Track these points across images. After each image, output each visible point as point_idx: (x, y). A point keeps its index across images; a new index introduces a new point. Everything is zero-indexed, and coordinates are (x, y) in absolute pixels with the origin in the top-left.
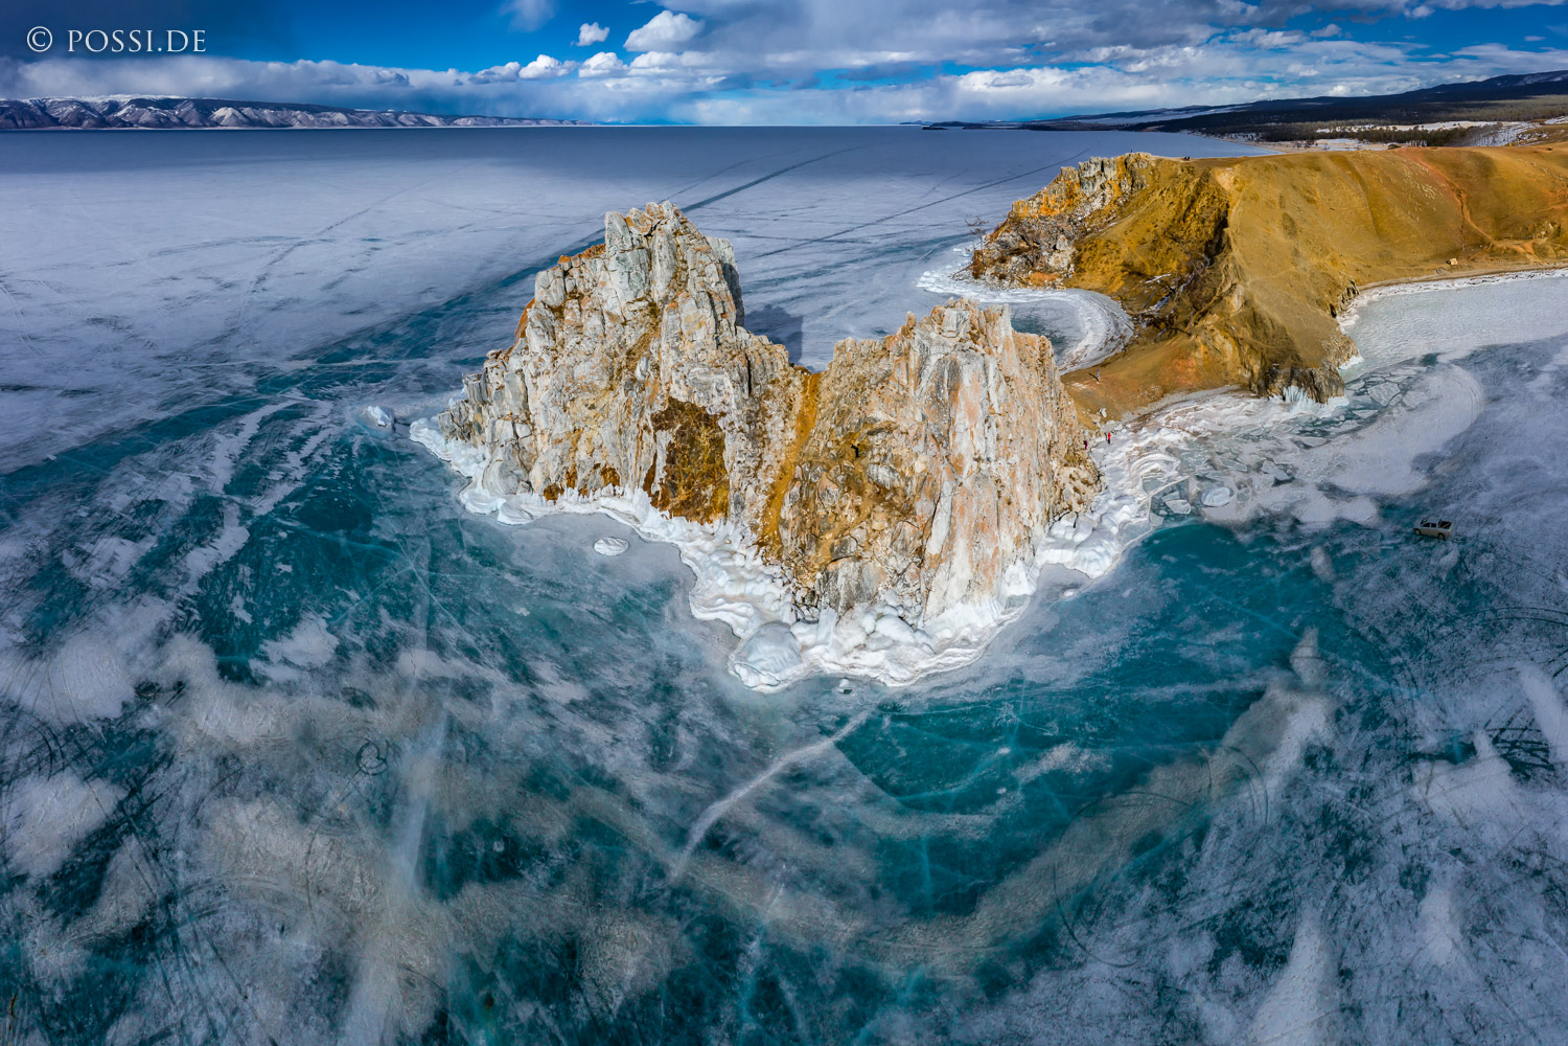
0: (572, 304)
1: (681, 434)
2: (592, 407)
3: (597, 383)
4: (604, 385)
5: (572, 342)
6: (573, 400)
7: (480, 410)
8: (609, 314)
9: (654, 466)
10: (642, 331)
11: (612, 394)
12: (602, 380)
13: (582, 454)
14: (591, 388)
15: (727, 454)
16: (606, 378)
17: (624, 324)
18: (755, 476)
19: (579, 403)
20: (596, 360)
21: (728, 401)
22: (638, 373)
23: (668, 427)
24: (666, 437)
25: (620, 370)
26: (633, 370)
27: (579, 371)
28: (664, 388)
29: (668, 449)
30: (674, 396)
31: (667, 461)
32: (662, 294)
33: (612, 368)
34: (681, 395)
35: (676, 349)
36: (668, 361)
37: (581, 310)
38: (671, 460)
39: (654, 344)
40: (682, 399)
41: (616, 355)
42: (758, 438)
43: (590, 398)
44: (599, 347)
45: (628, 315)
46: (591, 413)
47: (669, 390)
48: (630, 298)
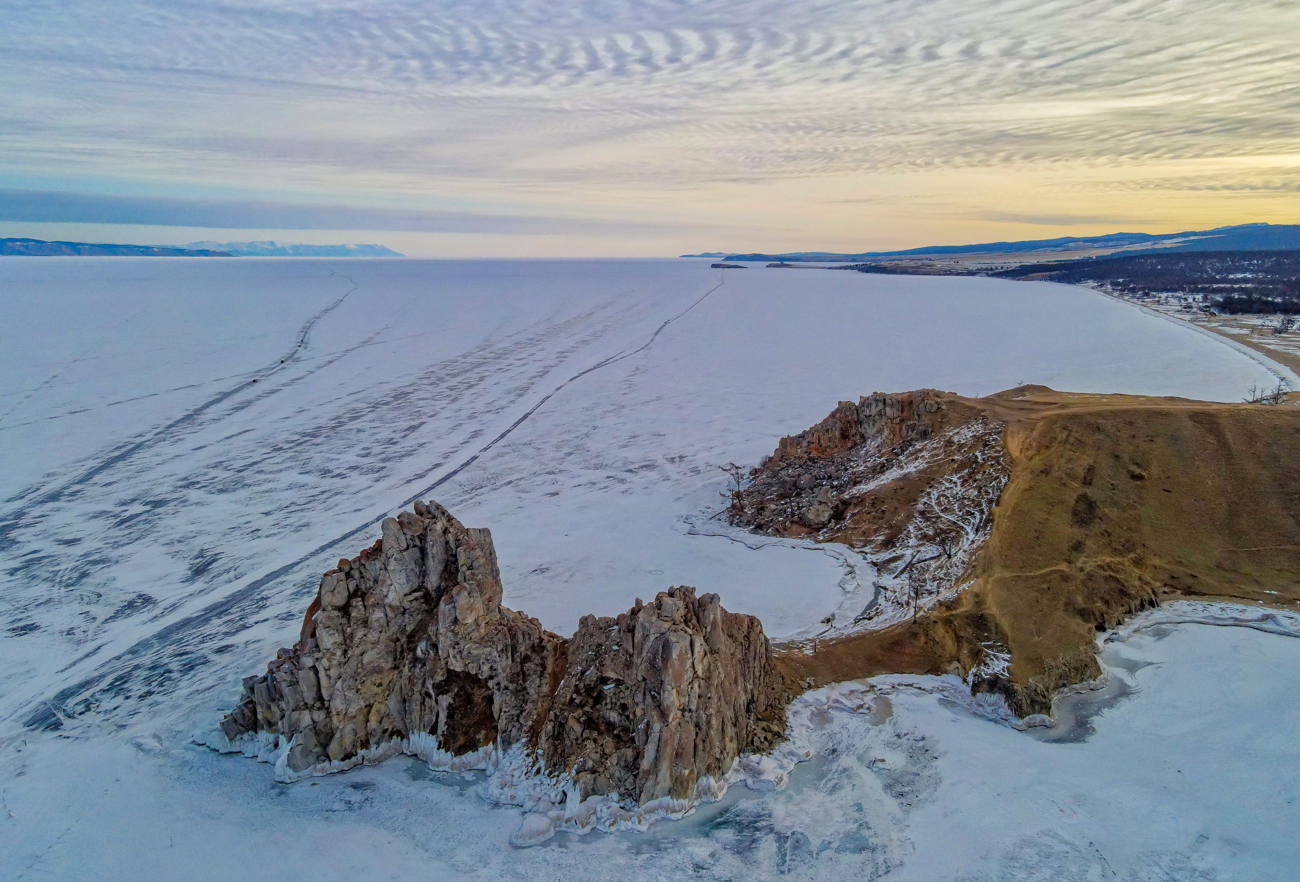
0: (357, 602)
1: (457, 695)
2: (380, 685)
3: (383, 665)
4: (390, 665)
5: (359, 634)
6: (364, 682)
8: (390, 606)
9: (437, 722)
10: (420, 617)
11: (396, 672)
12: (387, 662)
13: (373, 723)
14: (378, 670)
15: (496, 707)
16: (390, 659)
17: (404, 613)
18: (518, 721)
19: (368, 683)
20: (381, 647)
21: (495, 666)
22: (419, 652)
23: (446, 692)
24: (446, 700)
25: (402, 651)
26: (415, 650)
27: (366, 658)
28: (443, 662)
29: (448, 708)
30: (452, 668)
31: (447, 718)
32: (435, 585)
33: (395, 651)
34: (457, 666)
35: (453, 631)
36: (444, 642)
37: (365, 607)
38: (450, 716)
39: (431, 629)
40: (458, 669)
41: (398, 640)
42: (521, 692)
43: (377, 678)
44: (384, 636)
45: (407, 605)
46: (380, 690)
47: (447, 663)
48: (407, 590)
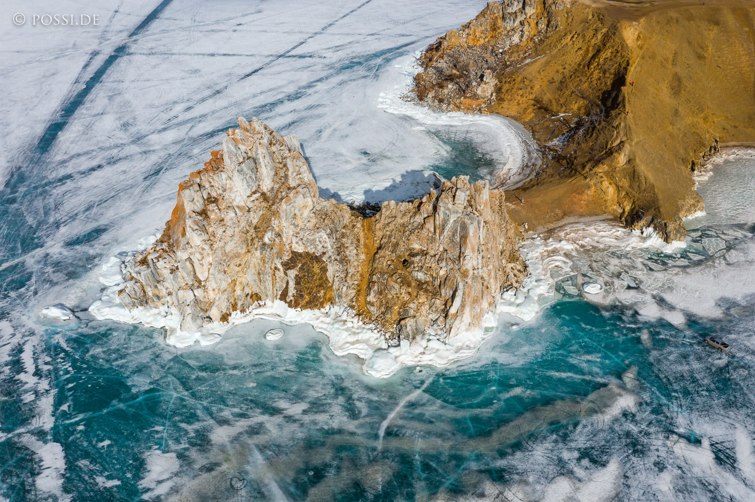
0: (212, 207)
1: (301, 269)
2: (240, 265)
3: (240, 251)
4: (244, 250)
5: (219, 232)
6: (228, 265)
7: (156, 287)
8: (238, 207)
9: (287, 288)
10: (261, 213)
11: (250, 254)
12: (242, 248)
13: (238, 292)
14: (237, 255)
15: (330, 274)
16: (245, 246)
17: (249, 211)
18: (346, 281)
19: (232, 266)
20: (236, 238)
21: (326, 245)
22: (266, 240)
23: (294, 267)
24: (292, 273)
25: (252, 240)
26: (262, 238)
27: (228, 249)
28: (288, 247)
29: (295, 278)
30: (295, 250)
31: (295, 284)
32: (270, 187)
33: (247, 240)
34: (300, 249)
35: (294, 224)
36: (287, 232)
37: (220, 210)
38: (297, 283)
39: (275, 223)
40: (301, 251)
41: (248, 232)
42: (343, 260)
43: (237, 261)
44: (237, 230)
45: (251, 205)
46: (240, 269)
47: (291, 247)
48: (249, 193)
